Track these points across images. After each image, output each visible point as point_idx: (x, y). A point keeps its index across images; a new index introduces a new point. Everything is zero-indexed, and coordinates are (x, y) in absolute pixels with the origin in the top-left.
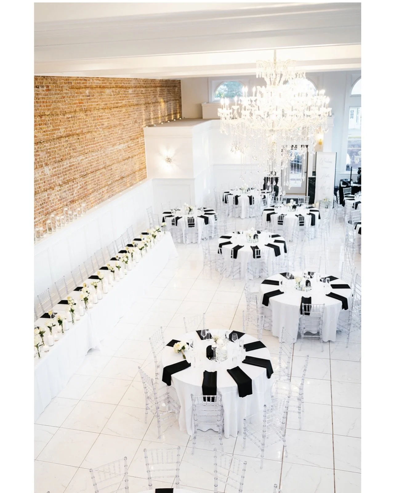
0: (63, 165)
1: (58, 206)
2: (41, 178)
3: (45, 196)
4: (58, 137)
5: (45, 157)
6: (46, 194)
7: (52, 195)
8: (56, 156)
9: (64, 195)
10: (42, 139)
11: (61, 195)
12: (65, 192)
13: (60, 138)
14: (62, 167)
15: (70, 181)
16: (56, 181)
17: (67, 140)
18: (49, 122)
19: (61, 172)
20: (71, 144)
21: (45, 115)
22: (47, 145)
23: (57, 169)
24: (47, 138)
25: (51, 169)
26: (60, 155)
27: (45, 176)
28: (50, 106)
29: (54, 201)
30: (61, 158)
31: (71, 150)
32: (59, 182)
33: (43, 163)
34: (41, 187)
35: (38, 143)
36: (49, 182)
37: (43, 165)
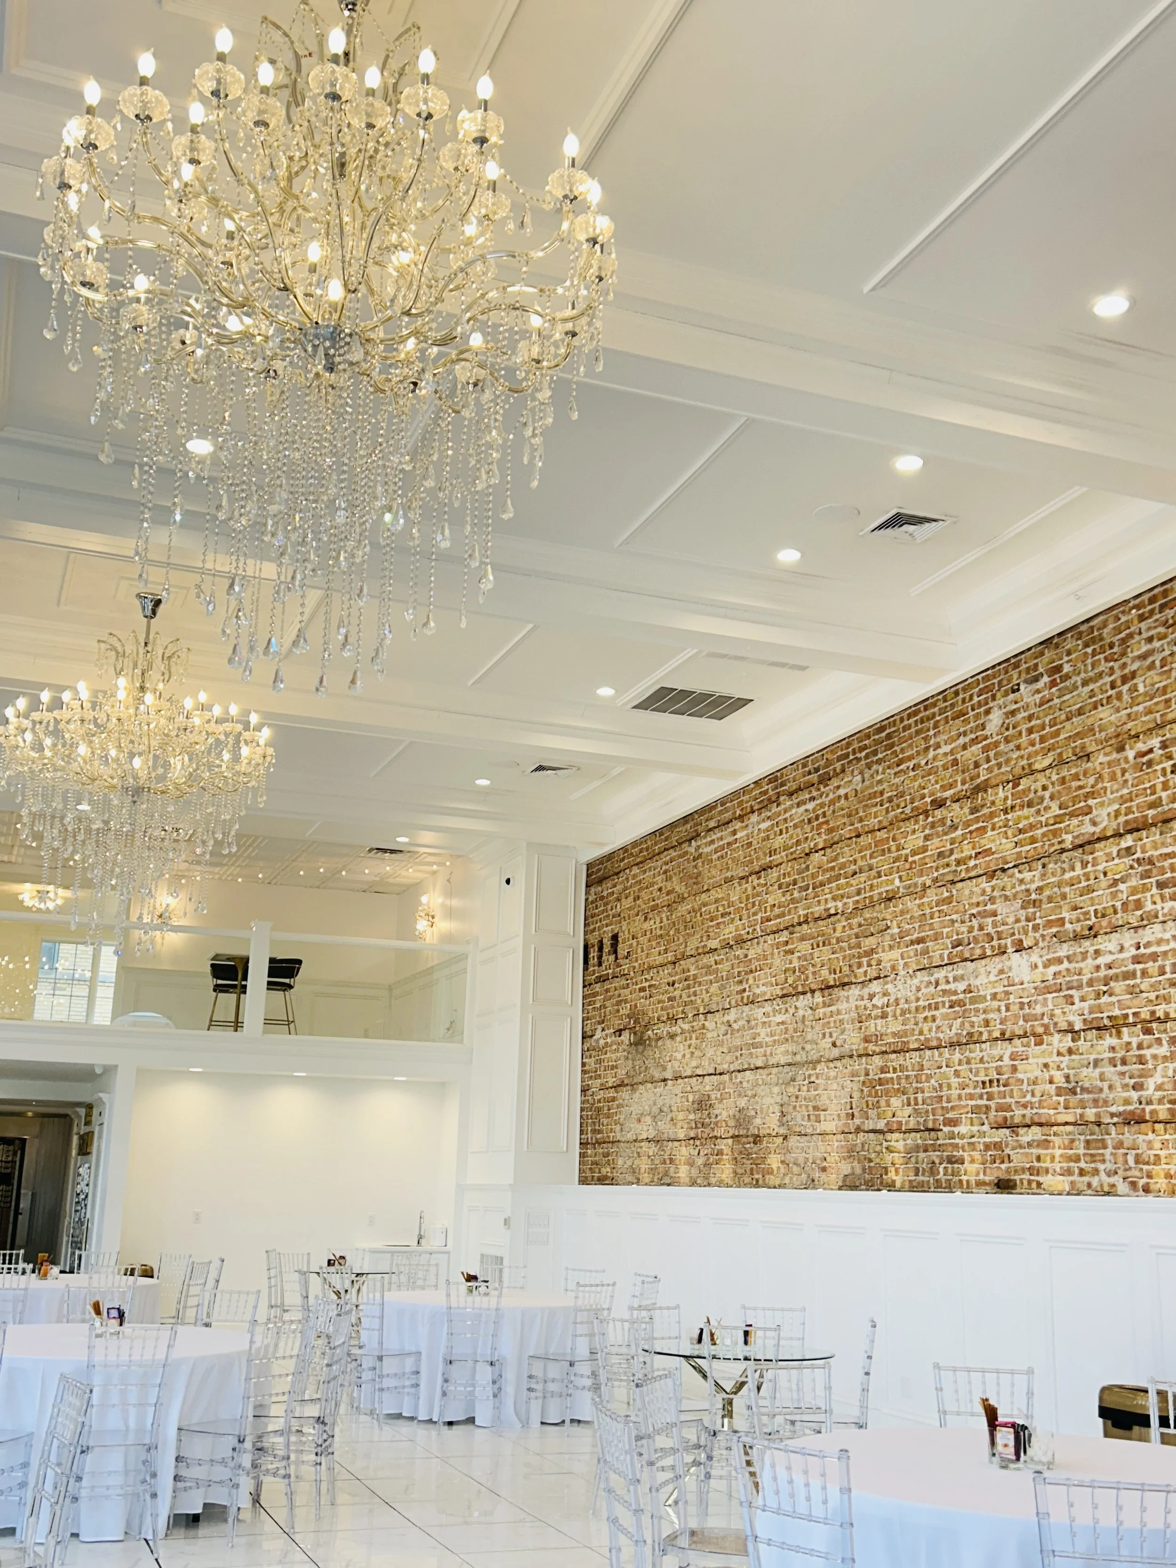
0: (1097, 952)
1: (1052, 1112)
2: (994, 991)
3: (1001, 1059)
4: (1078, 842)
5: (1018, 921)
6: (1005, 1050)
7: (1030, 1061)
8: (1066, 915)
9: (1089, 1076)
10: (1009, 859)
11: (1072, 1072)
12: (1096, 1062)
13: (1089, 843)
14: (1090, 962)
15: (1127, 1025)
16: (1058, 1012)
17: (1128, 849)
18: (1047, 794)
19: (1085, 979)
20: (1151, 862)
21: (1033, 772)
22: (1027, 875)
23: (1066, 964)
24: (1032, 852)
25: (1040, 965)
26: (1087, 913)
27: (1010, 989)
28: (1057, 733)
29: (1038, 1090)
30: (1090, 923)
31: (1145, 889)
32: (1071, 1018)
33: (1009, 941)
34: (992, 1024)
35: (995, 871)
36: (1027, 1010)
37: (1006, 946)
